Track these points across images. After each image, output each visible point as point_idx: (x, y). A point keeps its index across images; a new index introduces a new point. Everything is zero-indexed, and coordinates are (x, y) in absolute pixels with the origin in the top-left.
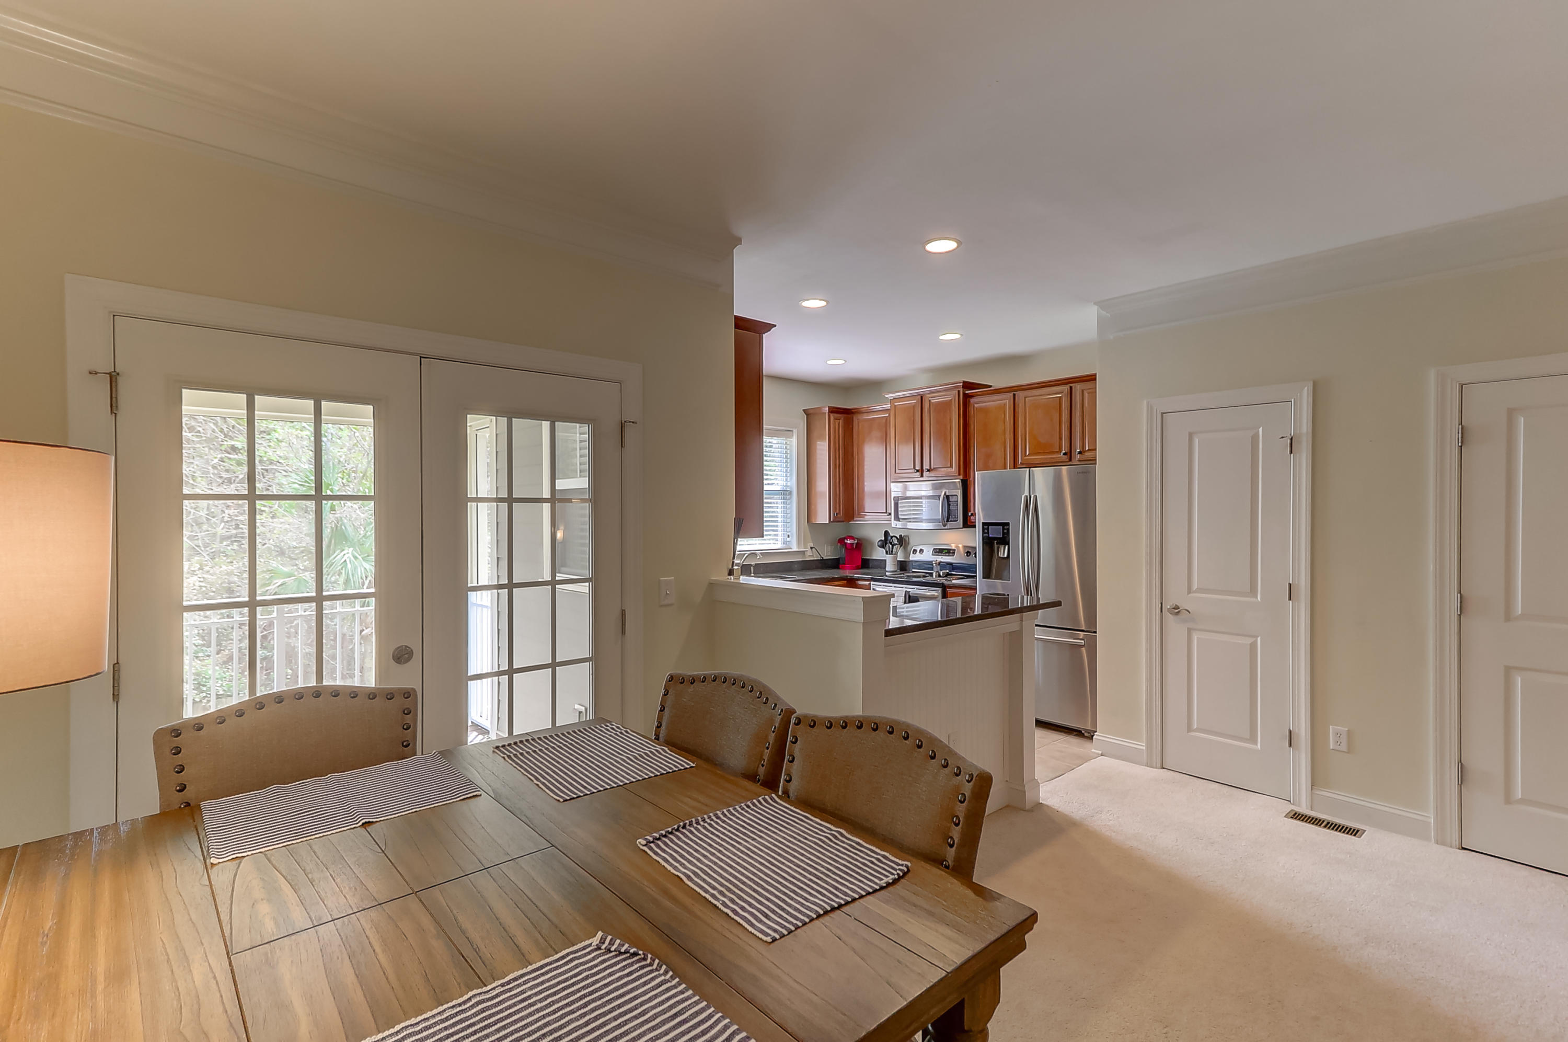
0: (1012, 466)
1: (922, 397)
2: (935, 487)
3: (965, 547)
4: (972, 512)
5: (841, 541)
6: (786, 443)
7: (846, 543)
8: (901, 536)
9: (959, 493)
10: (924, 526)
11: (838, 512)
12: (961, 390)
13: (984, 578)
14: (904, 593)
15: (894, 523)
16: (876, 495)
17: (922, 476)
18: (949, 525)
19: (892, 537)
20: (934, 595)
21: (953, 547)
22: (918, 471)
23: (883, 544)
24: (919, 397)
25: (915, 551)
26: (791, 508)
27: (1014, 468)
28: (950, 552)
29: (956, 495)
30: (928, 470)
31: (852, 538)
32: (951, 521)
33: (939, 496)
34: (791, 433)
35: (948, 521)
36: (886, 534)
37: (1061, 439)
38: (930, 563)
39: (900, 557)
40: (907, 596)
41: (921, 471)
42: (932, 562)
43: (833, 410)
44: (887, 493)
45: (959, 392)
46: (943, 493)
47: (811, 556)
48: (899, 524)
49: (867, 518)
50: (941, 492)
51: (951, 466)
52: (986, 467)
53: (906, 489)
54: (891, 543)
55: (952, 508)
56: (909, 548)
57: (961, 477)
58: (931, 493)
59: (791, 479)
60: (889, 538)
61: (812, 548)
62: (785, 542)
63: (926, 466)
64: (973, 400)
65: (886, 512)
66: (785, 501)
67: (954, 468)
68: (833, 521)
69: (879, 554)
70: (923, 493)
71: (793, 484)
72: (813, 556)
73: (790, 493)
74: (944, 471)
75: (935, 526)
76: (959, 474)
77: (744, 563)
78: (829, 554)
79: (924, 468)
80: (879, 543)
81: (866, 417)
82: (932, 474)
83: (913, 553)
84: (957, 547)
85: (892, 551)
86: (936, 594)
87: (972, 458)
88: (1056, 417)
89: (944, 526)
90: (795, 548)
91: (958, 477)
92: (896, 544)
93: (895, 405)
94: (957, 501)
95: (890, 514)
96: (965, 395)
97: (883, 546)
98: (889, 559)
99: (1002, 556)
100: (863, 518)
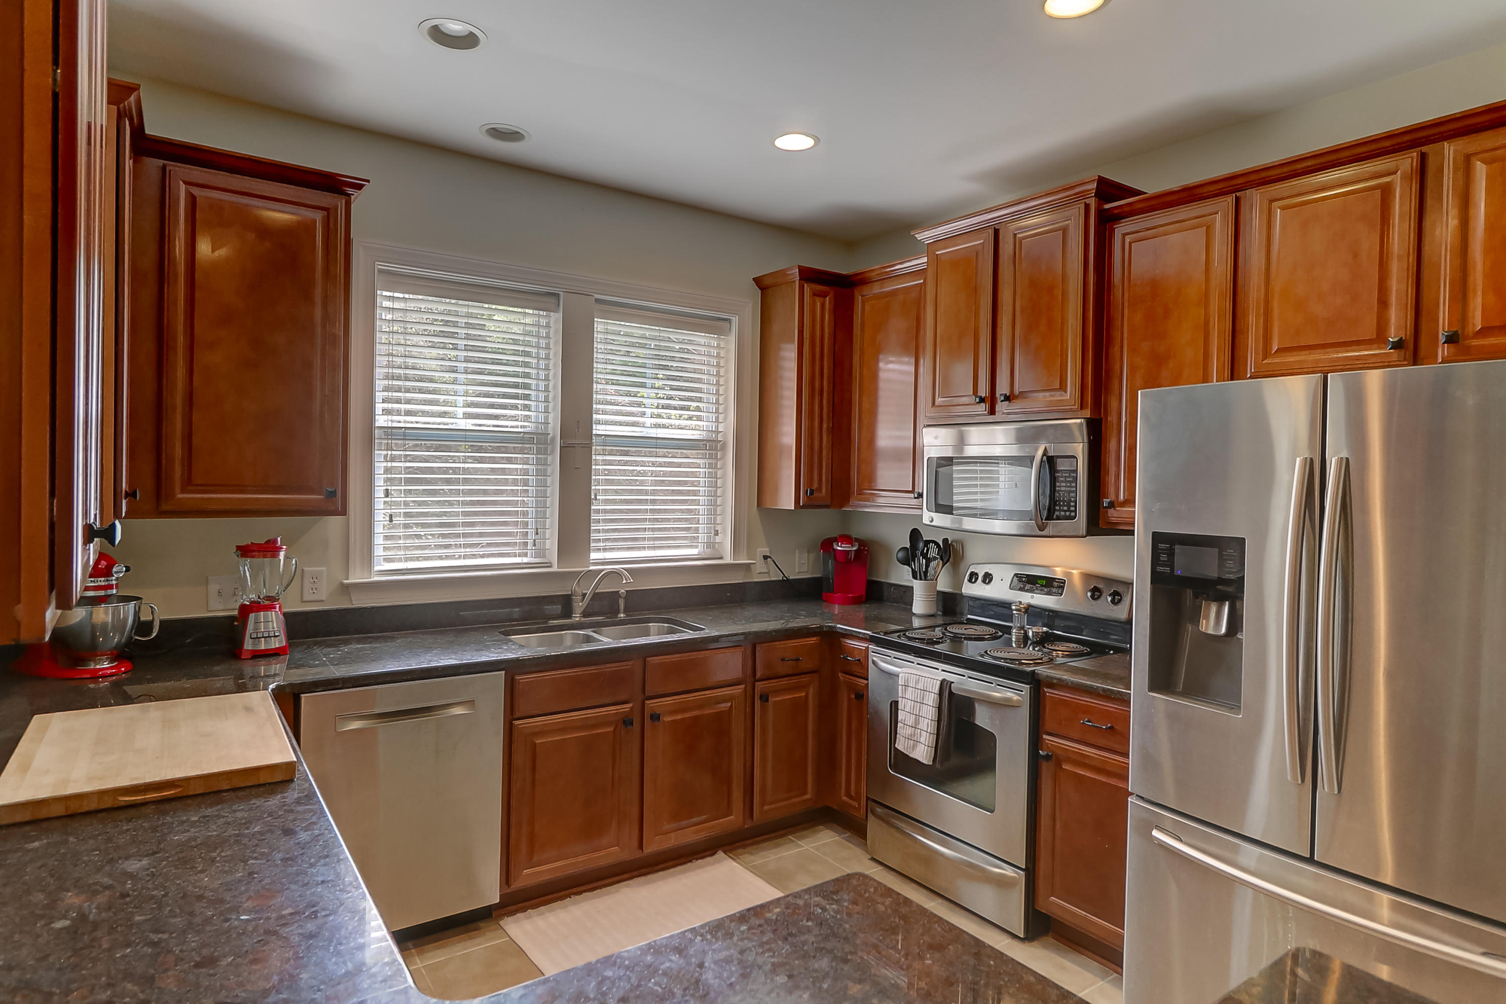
0: (1227, 373)
1: (996, 232)
2: (1022, 438)
3: (1087, 577)
4: (1112, 497)
5: (827, 545)
6: (718, 345)
7: (835, 550)
8: (945, 541)
9: (1080, 449)
10: (998, 526)
11: (815, 486)
12: (1092, 202)
13: (1152, 688)
14: (939, 683)
15: (929, 517)
16: (896, 455)
17: (992, 412)
18: (1053, 526)
19: (927, 543)
20: (1009, 700)
21: (1058, 573)
22: (982, 400)
23: (909, 556)
24: (991, 232)
25: (973, 577)
26: (724, 477)
27: (1232, 379)
28: (1050, 585)
29: (1074, 457)
30: (1007, 398)
31: (846, 539)
32: (1058, 518)
33: (1032, 458)
34: (727, 324)
35: (1050, 517)
36: (915, 535)
37: (1383, 303)
38: (1006, 605)
39: (943, 584)
40: (946, 694)
41: (991, 402)
42: (1010, 604)
43: (808, 275)
44: (916, 452)
45: (1087, 207)
46: (1040, 452)
47: (762, 573)
48: (940, 520)
49: (881, 501)
50: (1037, 449)
51: (1062, 387)
52: (1152, 382)
53: (961, 442)
54: (925, 556)
55: (1062, 486)
56: (962, 567)
57: (1087, 413)
58: (1013, 451)
59: (725, 418)
60: (921, 545)
61: (766, 557)
62: (710, 544)
63: (1002, 388)
64: (1121, 229)
65: (912, 492)
66: (713, 461)
67: (1070, 394)
68: (804, 507)
69: (902, 575)
70: (998, 451)
71: (728, 427)
72: (768, 573)
73: (724, 446)
74: (1042, 399)
75: (1019, 527)
76: (1082, 406)
77: (596, 591)
78: (805, 569)
79: (998, 395)
80: (901, 555)
81: (876, 289)
82: (1016, 406)
83: (970, 581)
84: (1069, 575)
85: (926, 572)
86: (1016, 698)
87: (1117, 366)
88: (1369, 243)
89: (1041, 529)
90: (728, 559)
91: (1080, 414)
92: (935, 559)
93: (937, 255)
94: (1076, 471)
95: (920, 495)
96: (1100, 212)
97: (906, 562)
98: (918, 586)
99: (1211, 631)
100: (873, 501)
